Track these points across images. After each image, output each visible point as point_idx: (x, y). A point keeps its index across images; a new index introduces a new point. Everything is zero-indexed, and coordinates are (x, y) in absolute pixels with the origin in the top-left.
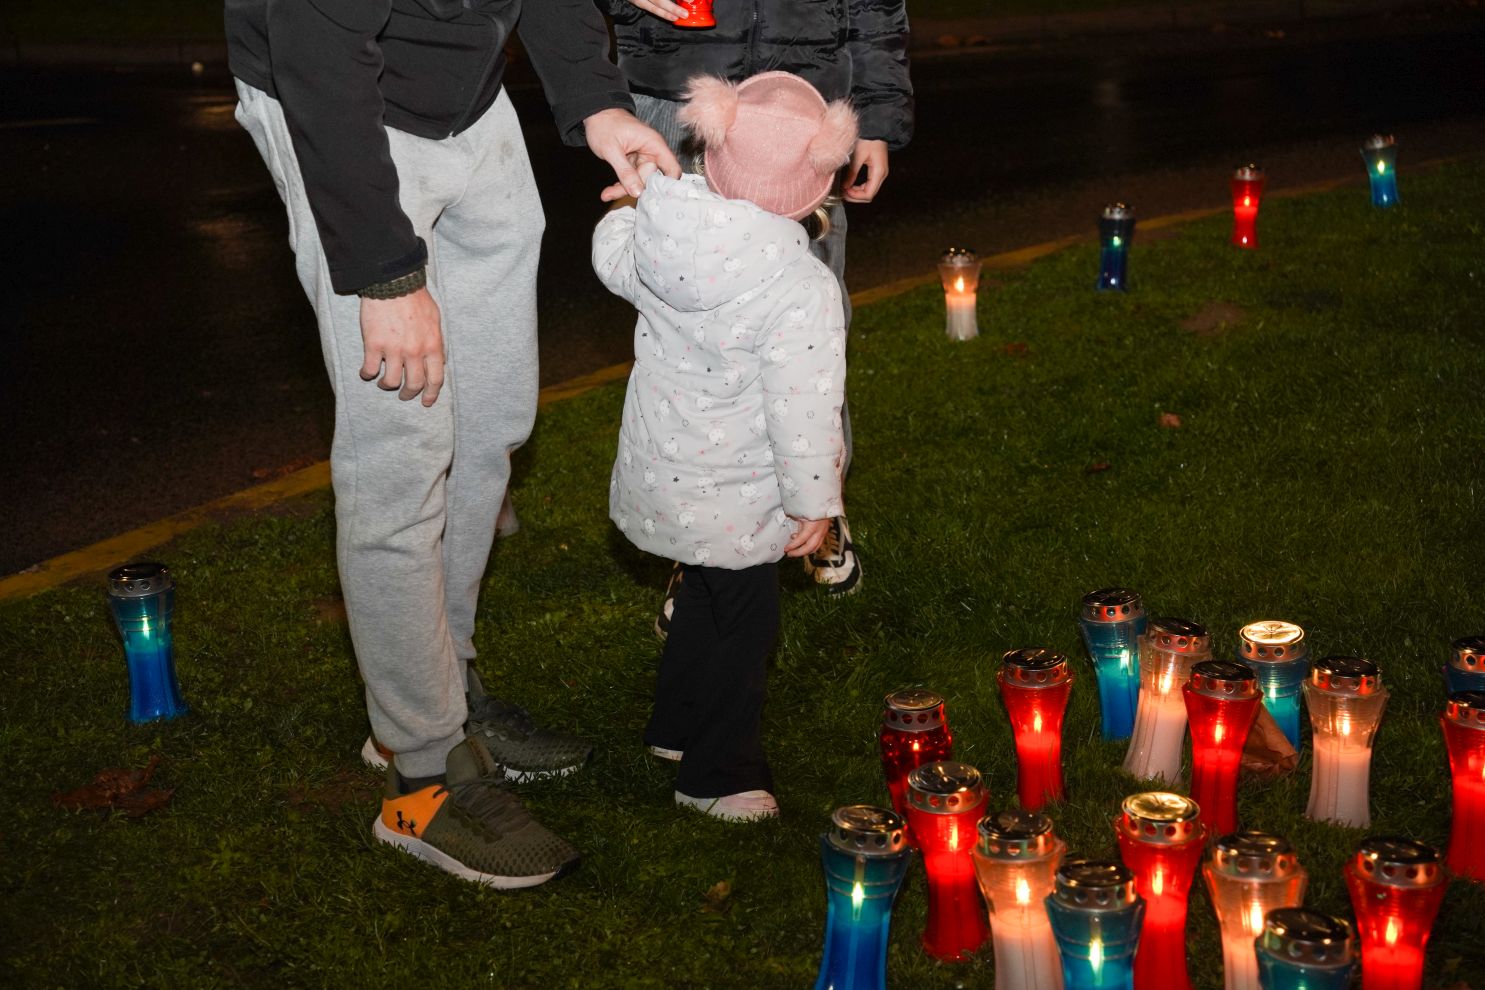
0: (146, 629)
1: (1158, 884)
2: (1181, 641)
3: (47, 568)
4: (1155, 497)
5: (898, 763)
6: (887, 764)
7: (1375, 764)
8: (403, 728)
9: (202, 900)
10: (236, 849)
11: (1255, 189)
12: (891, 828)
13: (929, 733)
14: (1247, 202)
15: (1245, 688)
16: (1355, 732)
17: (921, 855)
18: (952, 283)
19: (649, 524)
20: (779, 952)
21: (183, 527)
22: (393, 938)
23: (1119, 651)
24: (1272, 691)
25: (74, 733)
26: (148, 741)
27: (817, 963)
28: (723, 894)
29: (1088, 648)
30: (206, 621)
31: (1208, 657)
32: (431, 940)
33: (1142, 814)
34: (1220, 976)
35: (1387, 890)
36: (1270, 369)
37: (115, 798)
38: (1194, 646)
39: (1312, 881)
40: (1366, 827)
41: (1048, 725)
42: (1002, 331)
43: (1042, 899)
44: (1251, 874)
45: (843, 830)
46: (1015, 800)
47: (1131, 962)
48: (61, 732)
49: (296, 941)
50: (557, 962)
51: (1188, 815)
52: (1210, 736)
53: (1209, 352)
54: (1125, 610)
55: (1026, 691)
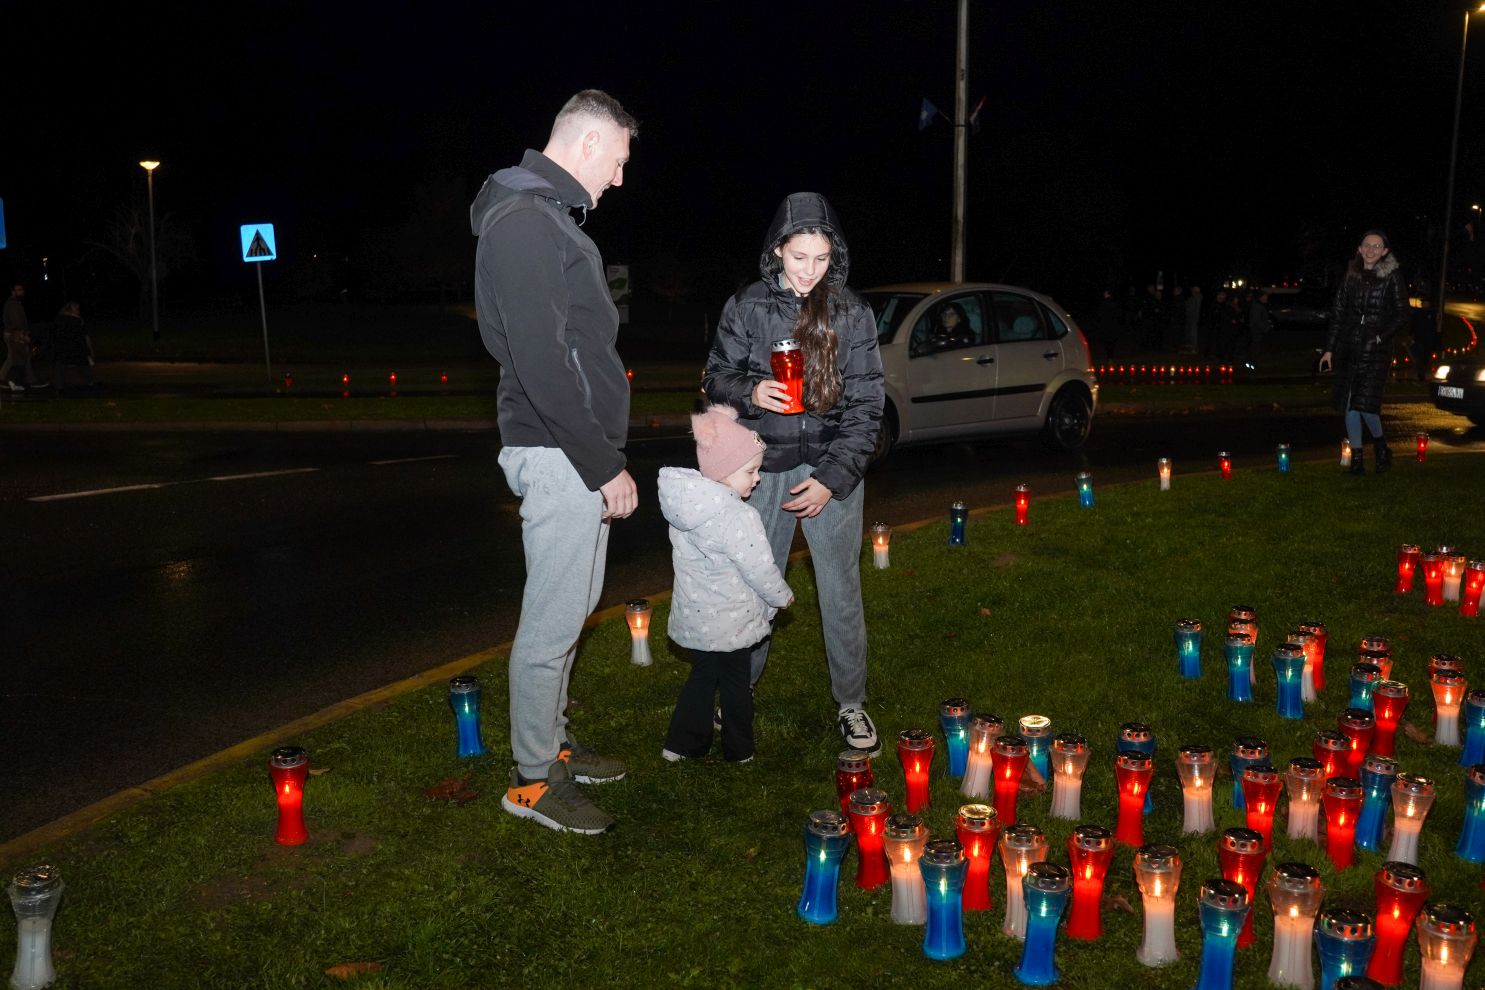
0: (467, 709)
1: (976, 851)
2: (990, 726)
3: (422, 677)
4: (978, 651)
5: (845, 788)
6: (840, 789)
7: (1084, 788)
8: (532, 754)
9: (492, 847)
10: (508, 823)
11: (1026, 496)
12: (840, 823)
13: (862, 773)
14: (1023, 502)
15: (1021, 750)
16: (1074, 772)
17: (856, 836)
18: (876, 540)
19: (687, 634)
20: (782, 884)
21: (487, 658)
22: (585, 871)
23: (959, 730)
24: (1035, 751)
25: (432, 759)
26: (467, 766)
27: (801, 891)
28: (754, 854)
29: (945, 728)
30: (495, 705)
31: (1003, 734)
32: (604, 873)
33: (968, 815)
34: (1005, 896)
35: (1087, 852)
36: (1034, 586)
37: (451, 793)
38: (996, 729)
39: (1052, 847)
40: (1078, 819)
41: (923, 769)
42: (902, 564)
43: (917, 858)
44: (1022, 845)
45: (816, 823)
46: (905, 807)
47: (962, 891)
48: (427, 760)
49: (537, 870)
50: (668, 886)
51: (991, 816)
52: (1004, 775)
53: (1005, 578)
54: (962, 710)
55: (910, 752)
